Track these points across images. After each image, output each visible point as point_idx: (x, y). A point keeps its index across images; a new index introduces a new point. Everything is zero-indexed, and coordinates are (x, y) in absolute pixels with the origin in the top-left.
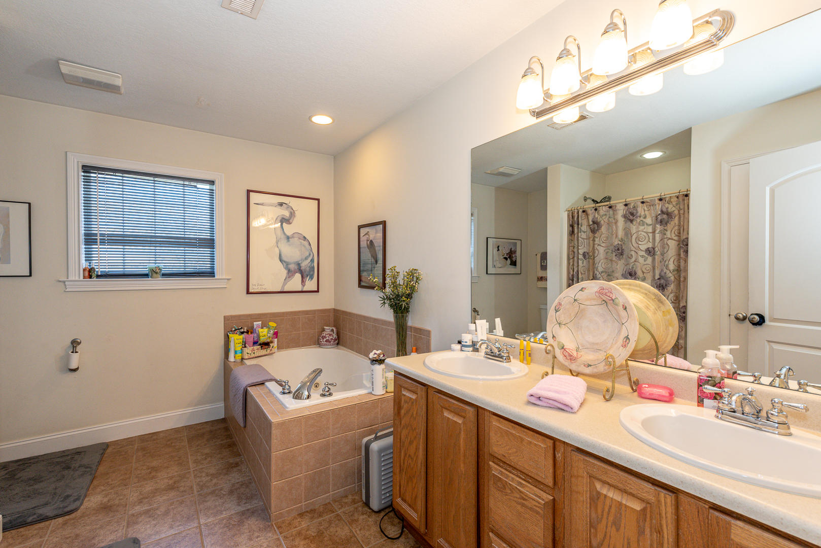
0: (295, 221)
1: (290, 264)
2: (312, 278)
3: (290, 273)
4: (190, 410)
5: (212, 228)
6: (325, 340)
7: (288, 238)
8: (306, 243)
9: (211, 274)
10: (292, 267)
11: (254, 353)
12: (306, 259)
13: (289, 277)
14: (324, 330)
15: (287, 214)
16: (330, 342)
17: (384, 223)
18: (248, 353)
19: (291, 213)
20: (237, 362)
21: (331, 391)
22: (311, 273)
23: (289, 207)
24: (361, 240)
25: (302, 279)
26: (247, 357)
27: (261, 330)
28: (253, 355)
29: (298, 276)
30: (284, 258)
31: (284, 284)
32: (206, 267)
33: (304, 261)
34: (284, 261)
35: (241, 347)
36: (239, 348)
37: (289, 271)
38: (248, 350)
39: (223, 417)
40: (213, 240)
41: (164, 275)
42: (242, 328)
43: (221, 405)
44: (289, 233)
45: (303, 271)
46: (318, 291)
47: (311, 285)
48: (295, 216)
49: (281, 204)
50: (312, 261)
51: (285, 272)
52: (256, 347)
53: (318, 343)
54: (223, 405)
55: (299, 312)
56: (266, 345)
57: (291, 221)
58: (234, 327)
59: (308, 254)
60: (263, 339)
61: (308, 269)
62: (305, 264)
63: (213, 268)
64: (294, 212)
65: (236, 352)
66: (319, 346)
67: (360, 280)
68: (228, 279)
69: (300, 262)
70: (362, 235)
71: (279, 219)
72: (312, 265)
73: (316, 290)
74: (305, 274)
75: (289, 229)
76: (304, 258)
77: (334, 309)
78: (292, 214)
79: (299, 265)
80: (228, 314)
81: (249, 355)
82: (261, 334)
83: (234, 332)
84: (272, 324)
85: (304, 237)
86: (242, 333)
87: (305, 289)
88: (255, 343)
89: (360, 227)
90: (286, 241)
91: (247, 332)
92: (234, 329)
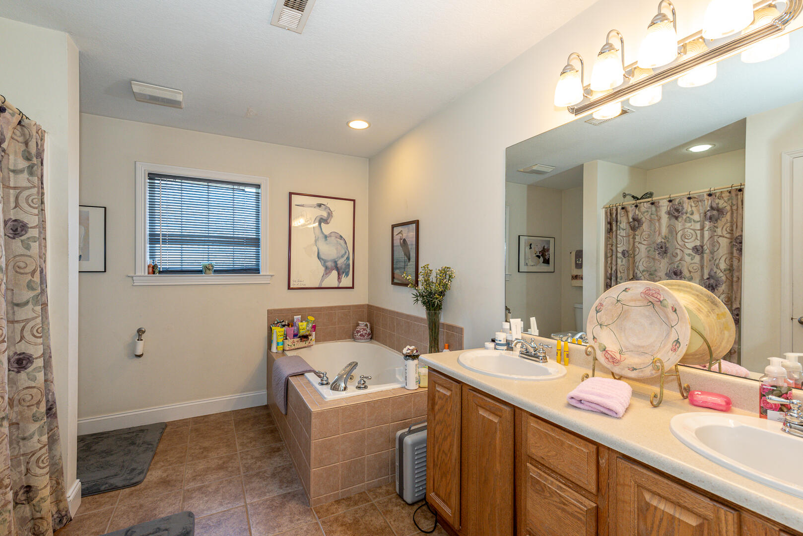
0: (333, 221)
1: (328, 261)
2: (347, 275)
3: (328, 270)
4: (237, 396)
5: (258, 228)
6: (359, 334)
7: (326, 237)
8: (342, 242)
9: (256, 271)
10: (330, 264)
11: (294, 345)
12: (342, 256)
13: (326, 274)
14: (358, 325)
15: (325, 214)
16: (364, 336)
17: (417, 223)
18: (289, 345)
19: (329, 213)
20: (279, 353)
21: (366, 384)
22: (347, 270)
23: (327, 208)
24: (394, 238)
25: (339, 276)
26: (287, 349)
27: (300, 324)
28: (293, 347)
29: (335, 273)
30: (322, 256)
31: (322, 280)
32: (251, 263)
33: (340, 259)
34: (323, 259)
35: (282, 339)
36: (280, 341)
37: (326, 268)
38: (289, 342)
39: (265, 403)
40: (259, 239)
41: (216, 271)
42: (283, 321)
43: (264, 392)
44: (327, 232)
45: (340, 268)
46: (353, 288)
47: (346, 281)
48: (332, 217)
49: (320, 205)
50: (348, 258)
51: (323, 269)
52: (296, 340)
53: (352, 337)
54: (266, 392)
55: (335, 307)
56: (305, 337)
57: (328, 221)
58: (277, 321)
59: (343, 252)
60: (302, 332)
61: (344, 266)
62: (341, 262)
63: (258, 265)
64: (332, 213)
65: (278, 344)
66: (354, 340)
67: (393, 278)
68: (271, 276)
69: (336, 260)
70: (395, 234)
71: (318, 219)
72: (348, 263)
73: (351, 286)
74: (341, 271)
75: (327, 229)
76: (340, 256)
77: (368, 305)
78: (330, 214)
79: (335, 262)
80: (270, 308)
81: (290, 347)
82: (300, 327)
83: (276, 325)
84: (311, 318)
85: (341, 236)
86: (284, 326)
87: (341, 286)
88: (295, 335)
89: (393, 226)
90: (324, 240)
91: (288, 325)
92: (276, 322)
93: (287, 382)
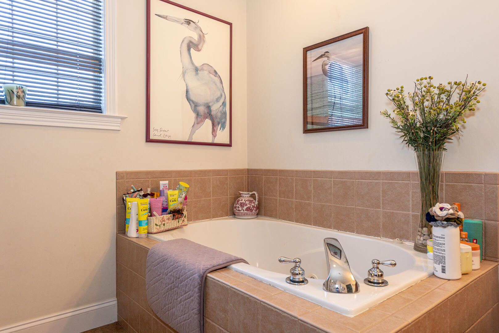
0: (205, 48)
1: (199, 106)
2: (223, 127)
3: (200, 117)
4: (68, 313)
5: (97, 42)
6: (245, 207)
7: (197, 70)
8: (217, 79)
9: (97, 109)
10: (202, 109)
11: (164, 225)
12: (218, 100)
13: (198, 124)
14: (240, 196)
15: (195, 37)
16: (251, 210)
17: (365, 32)
18: (156, 225)
19: (200, 36)
20: (141, 238)
22: (223, 120)
23: (198, 28)
24: (309, 67)
25: (213, 128)
26: (155, 231)
27: (170, 192)
28: (163, 228)
29: (208, 122)
30: (193, 97)
31: (192, 132)
32: (87, 99)
33: (214, 103)
34: (193, 102)
35: (147, 216)
36: (144, 217)
37: (198, 114)
38: (157, 219)
39: (115, 319)
40: (99, 60)
41: (28, 104)
42: (141, 190)
43: (113, 302)
44: (198, 64)
45: (214, 116)
46: (230, 145)
47: (222, 136)
48: (204, 41)
49: (188, 22)
50: (224, 104)
51: (193, 115)
52: (166, 216)
53: (233, 214)
54: (116, 302)
55: (209, 171)
56: (177, 213)
57: (200, 47)
58: (133, 189)
59: (218, 94)
60: (172, 206)
61: (219, 115)
62: (216, 108)
63: (98, 101)
64: (204, 36)
65: (139, 223)
66: (235, 217)
67: (305, 122)
68: (123, 118)
69: (210, 104)
70: (309, 60)
71: (186, 42)
72: (224, 110)
73: (229, 143)
74: (216, 123)
75: (198, 58)
76: (215, 99)
77: (248, 170)
78: (202, 37)
79: (208, 107)
80: (121, 169)
81: (158, 227)
82: (170, 198)
83: (131, 194)
84: (184, 184)
85: (215, 72)
86: (145, 196)
87: (216, 141)
88: (165, 210)
89: (306, 50)
90: (194, 73)
91: (152, 195)
92: (132, 191)
93: (204, 282)
